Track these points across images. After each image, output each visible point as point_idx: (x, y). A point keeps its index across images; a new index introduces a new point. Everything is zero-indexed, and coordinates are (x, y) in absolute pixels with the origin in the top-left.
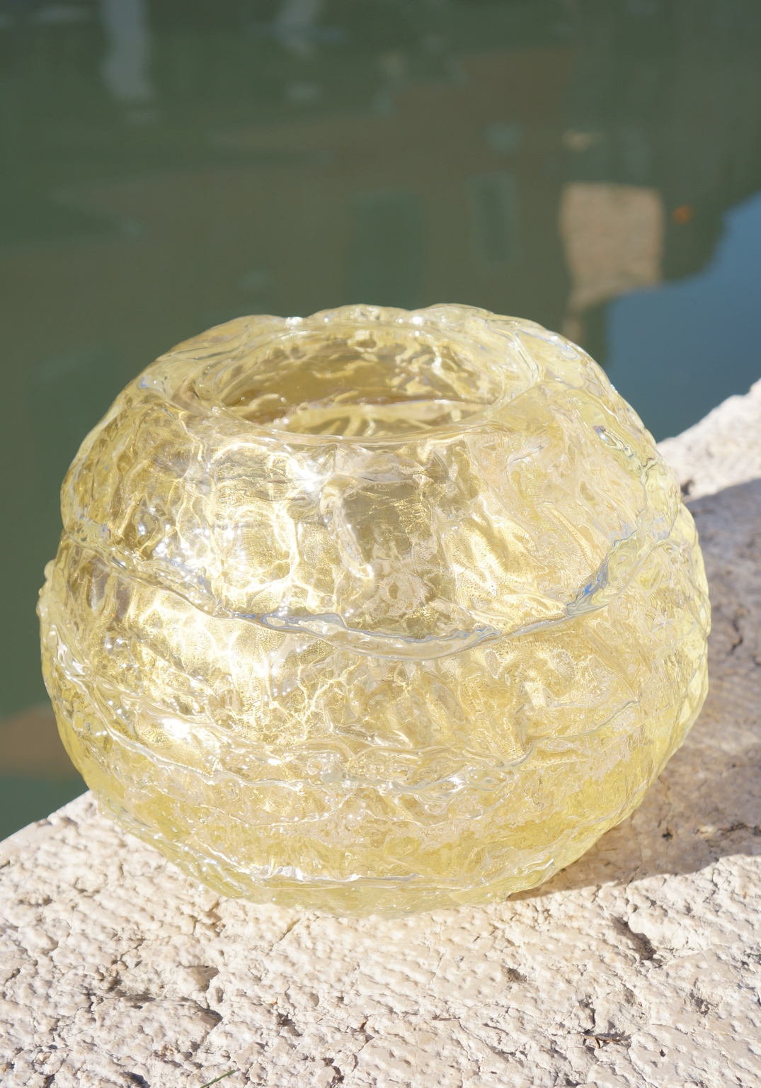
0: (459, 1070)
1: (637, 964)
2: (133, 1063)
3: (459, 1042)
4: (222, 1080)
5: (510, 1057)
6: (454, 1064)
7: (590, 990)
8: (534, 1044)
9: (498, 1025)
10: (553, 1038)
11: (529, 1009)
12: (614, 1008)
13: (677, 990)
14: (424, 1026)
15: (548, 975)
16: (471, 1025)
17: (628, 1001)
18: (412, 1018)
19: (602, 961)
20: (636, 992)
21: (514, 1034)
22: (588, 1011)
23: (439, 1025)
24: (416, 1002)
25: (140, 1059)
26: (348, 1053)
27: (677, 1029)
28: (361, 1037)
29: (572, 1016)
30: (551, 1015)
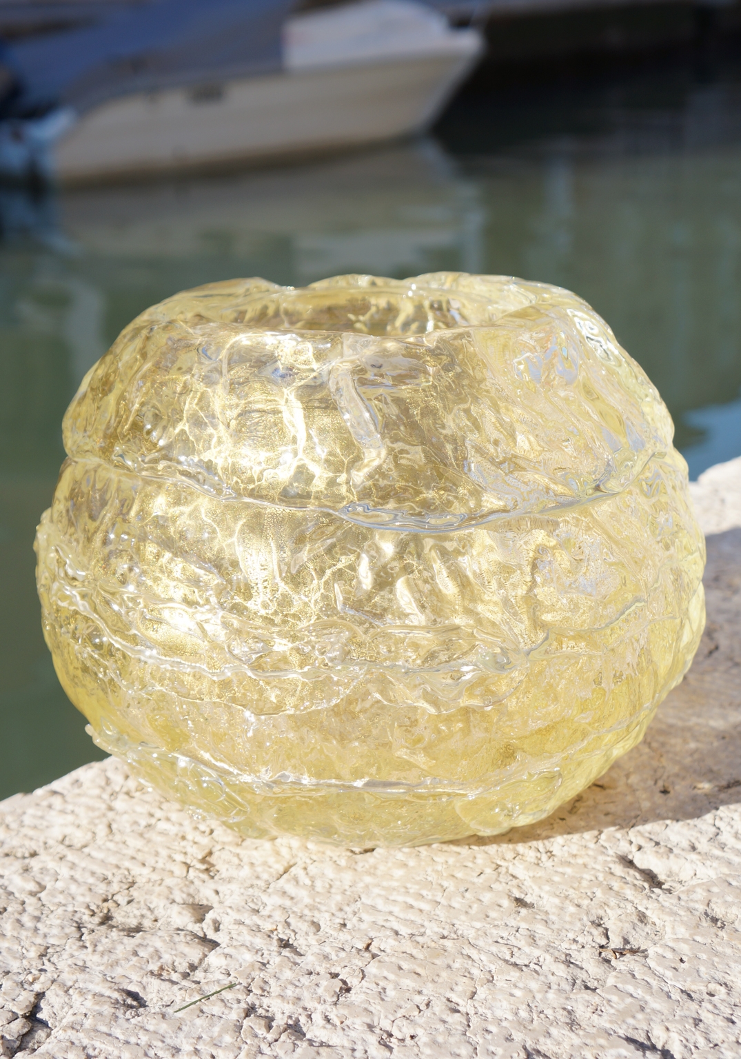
0: (472, 979)
1: (647, 890)
2: (128, 981)
3: (470, 957)
4: (223, 992)
5: (524, 968)
6: (466, 974)
7: (601, 912)
8: (548, 957)
9: (509, 942)
10: (567, 952)
11: (540, 929)
12: (627, 927)
13: (690, 911)
14: (433, 945)
15: (557, 901)
16: (481, 943)
17: (642, 921)
18: (420, 939)
19: (611, 889)
20: (648, 913)
21: (527, 949)
22: (601, 929)
23: (448, 944)
24: (423, 926)
25: (135, 977)
26: (354, 967)
27: (694, 940)
28: (367, 955)
29: (585, 932)
30: (564, 933)
